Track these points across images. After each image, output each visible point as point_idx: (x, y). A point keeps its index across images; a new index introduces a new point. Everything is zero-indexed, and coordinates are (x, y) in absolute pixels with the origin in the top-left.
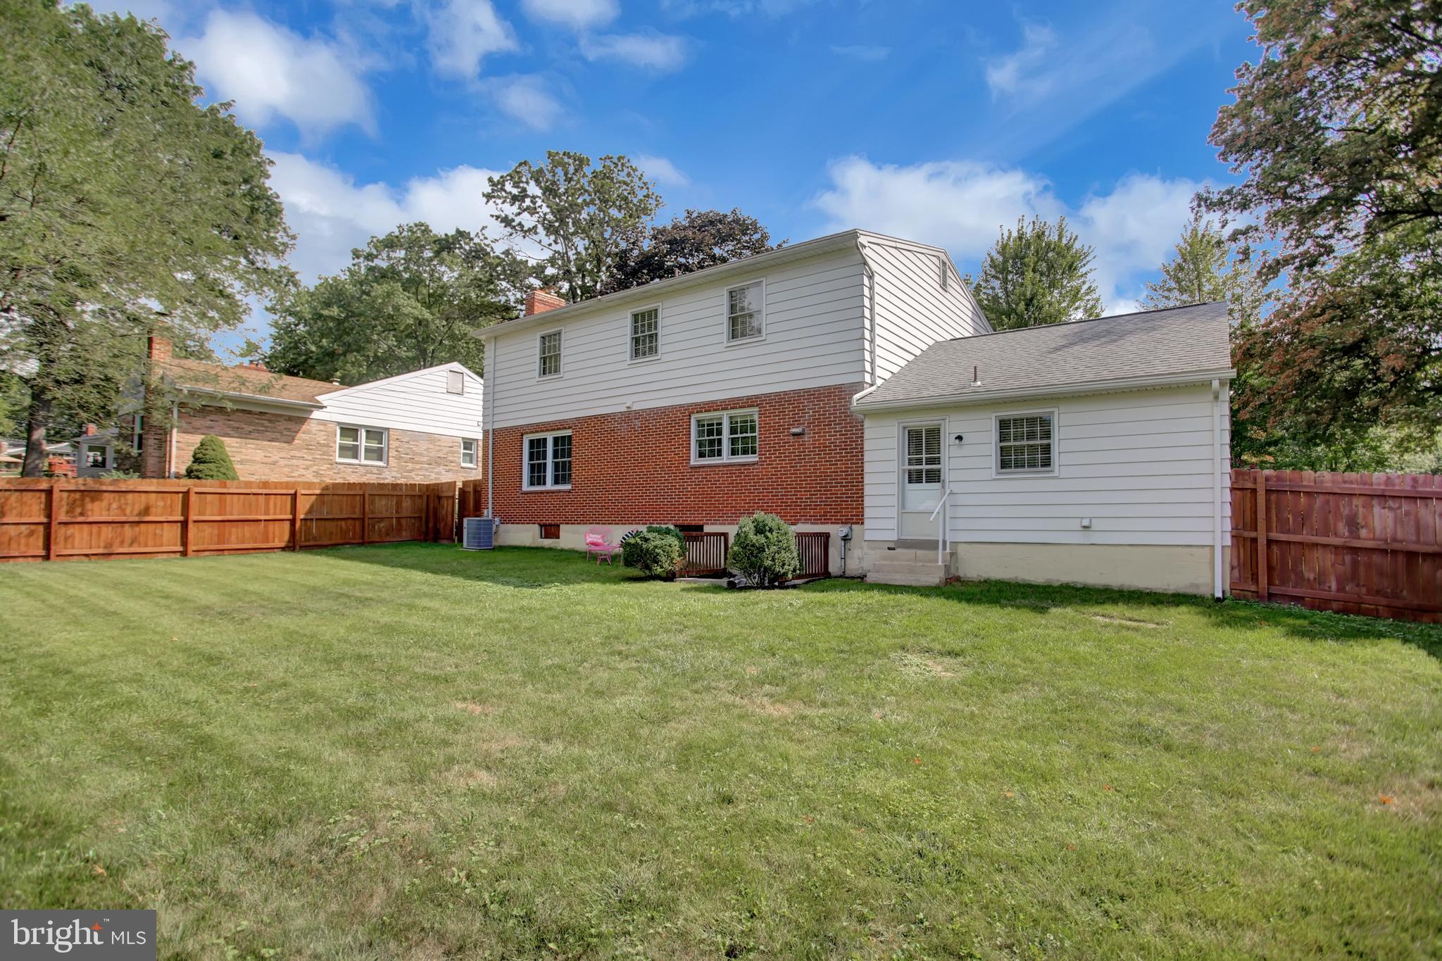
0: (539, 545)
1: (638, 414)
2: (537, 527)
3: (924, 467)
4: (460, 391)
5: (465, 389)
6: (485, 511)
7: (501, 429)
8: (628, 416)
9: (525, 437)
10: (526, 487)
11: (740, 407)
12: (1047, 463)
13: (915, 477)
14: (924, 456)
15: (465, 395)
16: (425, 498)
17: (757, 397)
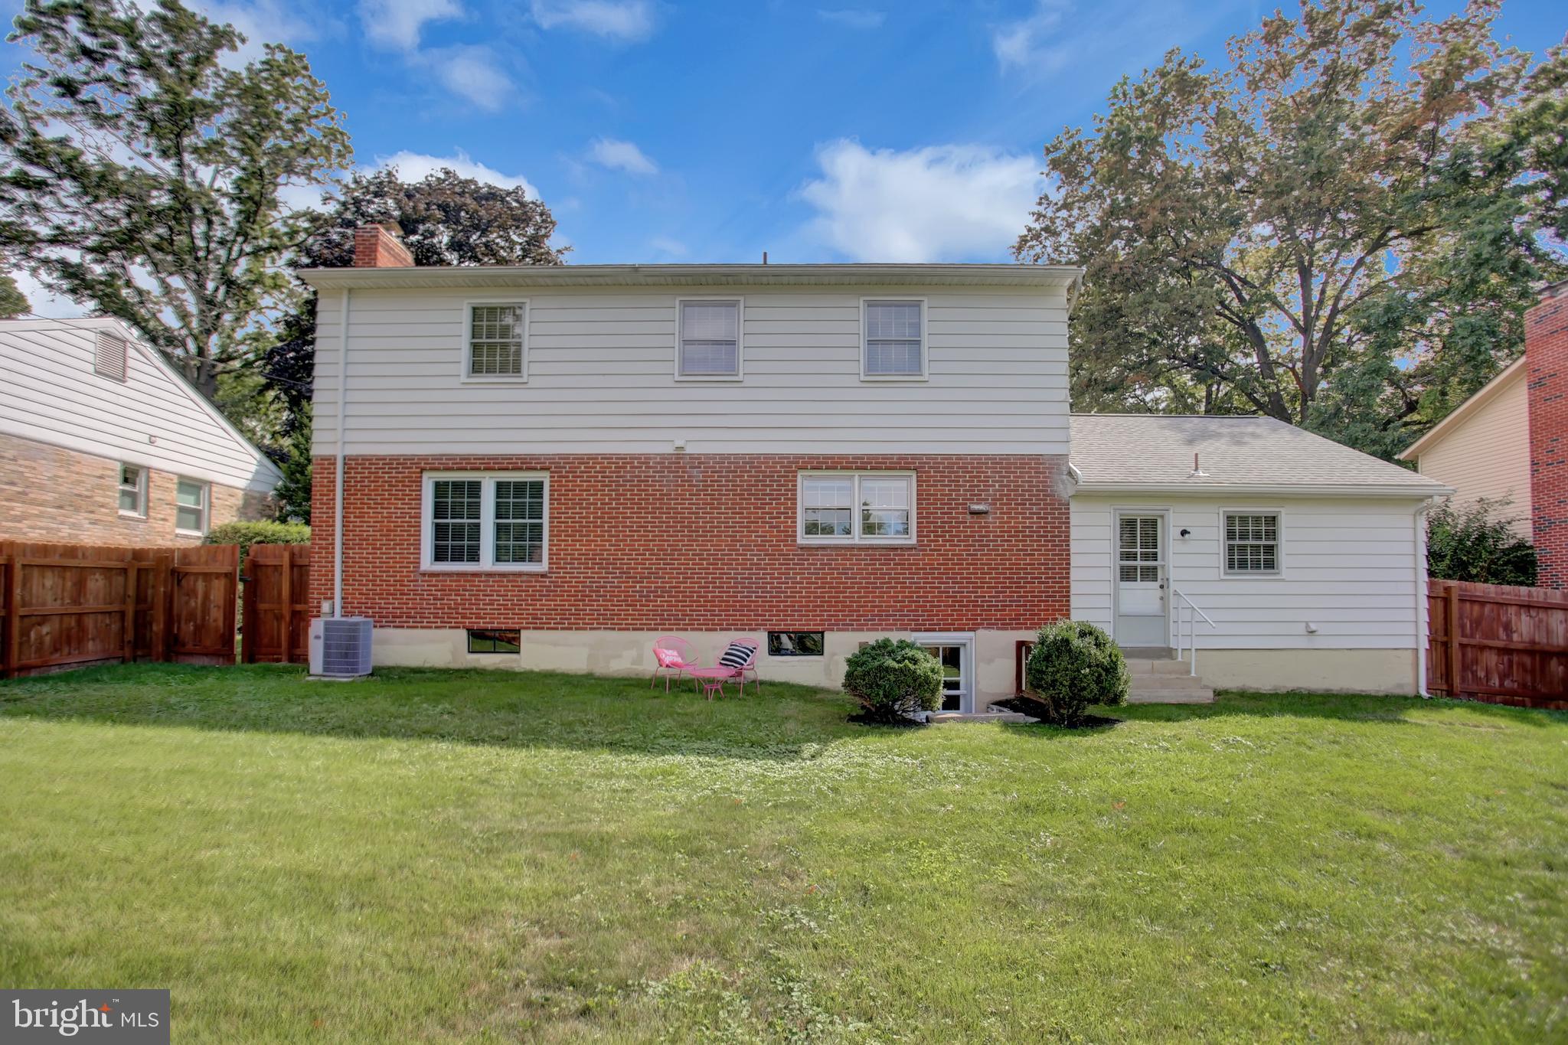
0: (469, 666)
1: (697, 461)
2: (463, 634)
3: (1139, 563)
4: (120, 375)
5: (130, 373)
6: (326, 606)
7: (355, 458)
8: (678, 463)
9: (426, 476)
10: (427, 561)
11: (887, 468)
12: (1270, 564)
13: (1127, 574)
14: (1139, 550)
15: (130, 383)
16: (132, 575)
17: (914, 457)
